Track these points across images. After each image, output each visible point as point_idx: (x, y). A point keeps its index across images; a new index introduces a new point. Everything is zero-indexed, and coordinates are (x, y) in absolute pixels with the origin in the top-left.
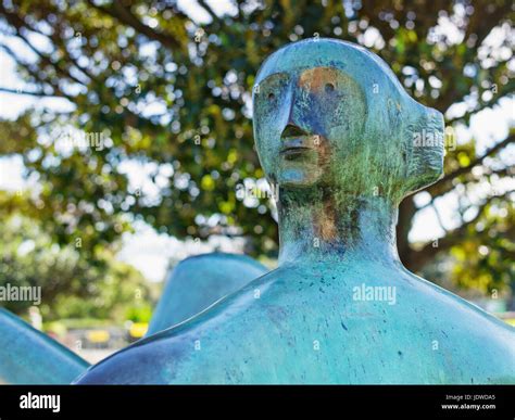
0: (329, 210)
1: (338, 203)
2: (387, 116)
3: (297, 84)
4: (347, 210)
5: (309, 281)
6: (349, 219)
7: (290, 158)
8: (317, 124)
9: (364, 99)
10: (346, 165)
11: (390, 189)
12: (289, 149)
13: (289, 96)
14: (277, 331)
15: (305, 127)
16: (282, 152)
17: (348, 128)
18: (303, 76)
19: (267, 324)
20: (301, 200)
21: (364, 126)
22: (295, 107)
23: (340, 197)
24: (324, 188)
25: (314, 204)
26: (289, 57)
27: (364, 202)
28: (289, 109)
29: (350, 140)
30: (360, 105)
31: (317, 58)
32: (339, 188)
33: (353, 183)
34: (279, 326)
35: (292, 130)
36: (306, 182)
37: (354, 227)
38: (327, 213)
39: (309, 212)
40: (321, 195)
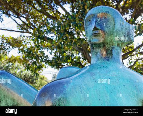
0: (105, 49)
1: (107, 48)
2: (120, 26)
3: (97, 17)
4: (109, 50)
5: (100, 67)
6: (110, 52)
7: (95, 36)
8: (102, 27)
9: (114, 21)
10: (110, 38)
11: (121, 45)
12: (94, 34)
13: (95, 20)
14: (93, 78)
15: (99, 28)
16: (92, 35)
17: (110, 28)
18: (98, 15)
19: (90, 76)
20: (97, 47)
21: (114, 28)
22: (96, 23)
23: (108, 46)
24: (104, 44)
25: (101, 48)
26: (95, 10)
27: (114, 48)
28: (95, 24)
29: (110, 31)
30: (113, 22)
31: (102, 10)
32: (108, 44)
33: (111, 43)
34: (93, 77)
35: (95, 29)
36: (99, 42)
37: (111, 54)
38: (104, 50)
39: (99, 50)
40: (103, 45)
